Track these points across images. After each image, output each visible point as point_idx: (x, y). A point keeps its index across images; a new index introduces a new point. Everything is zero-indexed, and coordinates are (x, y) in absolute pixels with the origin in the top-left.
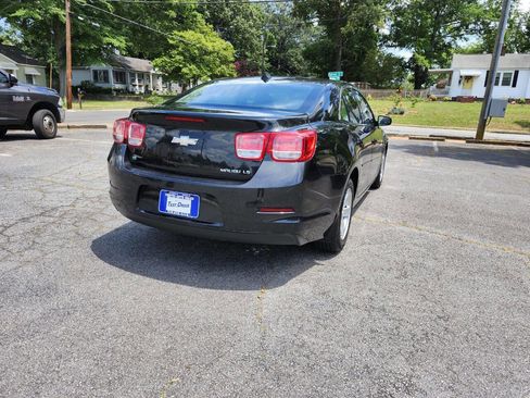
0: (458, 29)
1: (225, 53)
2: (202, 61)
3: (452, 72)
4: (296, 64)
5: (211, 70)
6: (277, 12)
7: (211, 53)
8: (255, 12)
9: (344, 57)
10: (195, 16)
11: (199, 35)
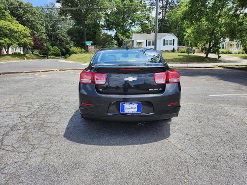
0: (131, 23)
1: (25, 32)
2: (12, 36)
3: (133, 41)
4: (62, 37)
5: (18, 41)
6: (48, 12)
7: (16, 32)
8: (36, 12)
9: (87, 34)
10: (4, 13)
11: (8, 23)
